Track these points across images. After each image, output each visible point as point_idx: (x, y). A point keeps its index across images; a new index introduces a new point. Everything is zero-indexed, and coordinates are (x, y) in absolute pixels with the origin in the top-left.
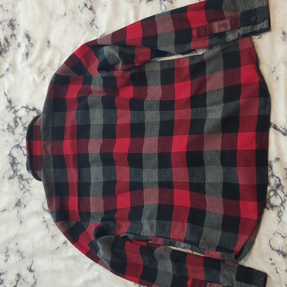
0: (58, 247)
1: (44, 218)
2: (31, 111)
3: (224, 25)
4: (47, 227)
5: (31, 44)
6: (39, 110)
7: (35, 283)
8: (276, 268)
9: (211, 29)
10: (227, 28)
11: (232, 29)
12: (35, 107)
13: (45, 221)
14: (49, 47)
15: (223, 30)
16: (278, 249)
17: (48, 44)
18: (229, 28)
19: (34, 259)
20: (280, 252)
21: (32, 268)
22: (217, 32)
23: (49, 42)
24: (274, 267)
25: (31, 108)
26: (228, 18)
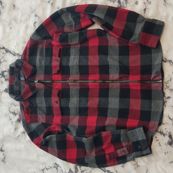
0: (20, 135)
1: (10, 117)
2: (2, 49)
3: (124, 151)
4: (12, 123)
5: (2, 7)
6: (6, 49)
7: (5, 158)
8: (159, 143)
9: (117, 154)
10: (126, 153)
11: (129, 153)
12: (4, 47)
13: (10, 119)
14: (14, 9)
15: (123, 154)
16: (160, 131)
17: (13, 7)
18: (127, 153)
19: (4, 143)
20: (161, 133)
21: (3, 149)
22: (120, 156)
23: (14, 6)
24: (158, 142)
25: (2, 47)
26: (125, 146)
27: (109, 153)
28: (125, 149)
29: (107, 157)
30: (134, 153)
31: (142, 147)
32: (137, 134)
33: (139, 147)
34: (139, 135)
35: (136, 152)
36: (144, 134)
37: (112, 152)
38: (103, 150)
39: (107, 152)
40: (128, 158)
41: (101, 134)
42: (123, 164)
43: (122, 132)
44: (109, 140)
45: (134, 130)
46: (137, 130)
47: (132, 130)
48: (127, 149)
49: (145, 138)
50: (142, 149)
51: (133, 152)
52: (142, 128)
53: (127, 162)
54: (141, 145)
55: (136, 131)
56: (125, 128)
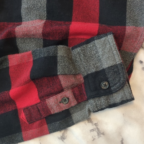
3: (65, 100)
10: (70, 104)
11: (79, 103)
15: (64, 106)
18: (74, 103)
22: (56, 112)
26: (68, 88)
27: (27, 108)
28: (68, 94)
29: (23, 116)
30: (92, 101)
31: (111, 85)
32: (97, 52)
33: (104, 85)
34: (103, 55)
35: (97, 99)
36: (116, 52)
37: (33, 104)
38: (11, 101)
39: (21, 105)
40: (76, 116)
41: (6, 60)
42: (63, 131)
43: (61, 50)
44: (26, 75)
45: (90, 45)
46: (98, 43)
47: (85, 46)
48: (74, 94)
49: (118, 60)
50: (112, 88)
51: (87, 100)
52: (110, 38)
53: (73, 124)
54: (109, 80)
55: (94, 46)
56: (64, 41)
